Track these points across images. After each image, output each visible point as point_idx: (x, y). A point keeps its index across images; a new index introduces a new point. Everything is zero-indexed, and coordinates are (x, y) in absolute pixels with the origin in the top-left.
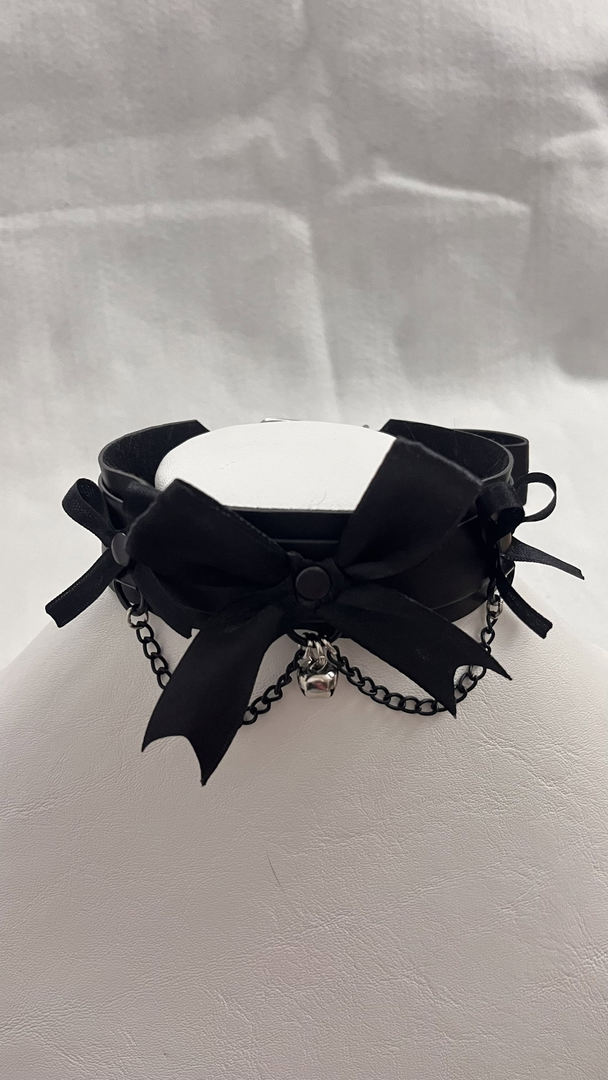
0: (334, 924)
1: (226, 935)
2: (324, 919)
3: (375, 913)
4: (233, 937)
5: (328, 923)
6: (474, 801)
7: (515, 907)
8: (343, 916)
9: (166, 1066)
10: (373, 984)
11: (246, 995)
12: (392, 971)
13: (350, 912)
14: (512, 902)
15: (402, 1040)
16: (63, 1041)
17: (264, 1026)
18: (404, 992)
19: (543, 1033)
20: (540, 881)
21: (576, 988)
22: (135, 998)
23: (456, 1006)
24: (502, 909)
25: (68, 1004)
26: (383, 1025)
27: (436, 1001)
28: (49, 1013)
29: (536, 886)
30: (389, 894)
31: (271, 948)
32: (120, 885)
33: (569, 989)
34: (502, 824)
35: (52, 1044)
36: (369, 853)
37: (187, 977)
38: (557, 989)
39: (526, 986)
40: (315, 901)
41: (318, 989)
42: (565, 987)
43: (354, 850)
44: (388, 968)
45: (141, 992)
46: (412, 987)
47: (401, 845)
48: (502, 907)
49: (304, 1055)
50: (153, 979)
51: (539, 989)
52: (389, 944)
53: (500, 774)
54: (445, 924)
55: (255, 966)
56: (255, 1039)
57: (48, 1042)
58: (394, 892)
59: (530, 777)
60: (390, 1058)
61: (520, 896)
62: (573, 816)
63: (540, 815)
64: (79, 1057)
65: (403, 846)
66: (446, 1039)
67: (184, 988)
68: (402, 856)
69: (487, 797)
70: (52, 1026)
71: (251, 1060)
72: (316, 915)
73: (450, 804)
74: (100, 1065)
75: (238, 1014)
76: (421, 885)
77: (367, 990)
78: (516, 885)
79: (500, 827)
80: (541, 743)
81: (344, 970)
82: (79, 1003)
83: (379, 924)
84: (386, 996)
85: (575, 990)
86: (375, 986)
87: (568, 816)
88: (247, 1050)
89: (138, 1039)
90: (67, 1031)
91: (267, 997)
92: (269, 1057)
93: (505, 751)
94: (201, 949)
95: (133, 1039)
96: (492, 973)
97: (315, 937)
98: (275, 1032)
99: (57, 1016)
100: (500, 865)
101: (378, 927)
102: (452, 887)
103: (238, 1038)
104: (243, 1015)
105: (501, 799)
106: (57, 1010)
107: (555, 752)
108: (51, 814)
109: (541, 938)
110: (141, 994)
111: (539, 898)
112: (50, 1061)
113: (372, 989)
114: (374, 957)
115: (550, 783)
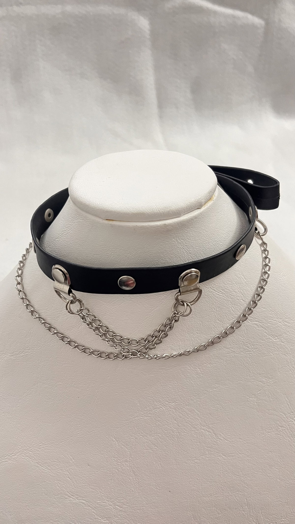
0: (168, 407)
1: (115, 412)
2: (163, 405)
3: (187, 402)
4: (119, 413)
5: (165, 407)
6: (237, 348)
7: (256, 397)
8: (172, 403)
9: (89, 470)
10: (187, 433)
11: (126, 439)
12: (196, 427)
13: (175, 401)
14: (255, 395)
15: (201, 457)
16: (40, 460)
17: (135, 452)
18: (201, 436)
19: (269, 453)
20: (269, 385)
21: (285, 433)
22: (73, 440)
23: (227, 442)
24: (249, 398)
25: (42, 443)
26: (191, 451)
27: (217, 440)
28: (32, 448)
29: (267, 387)
30: (195, 393)
31: (137, 418)
32: (63, 390)
33: (281, 433)
34: (251, 358)
35: (35, 462)
36: (184, 374)
37: (98, 431)
38: (276, 433)
39: (260, 432)
40: (158, 397)
41: (160, 435)
42: (279, 432)
43: (177, 373)
44: (194, 426)
45: (76, 438)
46: (206, 434)
47: (200, 370)
48: (250, 397)
49: (154, 465)
50: (81, 432)
51: (267, 433)
52: (195, 415)
53: (250, 335)
54: (222, 405)
55: (130, 426)
56: (131, 458)
57: (33, 461)
58: (197, 392)
59: (265, 336)
60: (195, 465)
61: (258, 392)
62: (286, 353)
63: (270, 353)
64: (48, 467)
65: (201, 371)
66: (222, 456)
67: (96, 436)
68: (201, 375)
69: (244, 346)
70: (34, 453)
71: (130, 467)
72: (159, 403)
73: (225, 350)
74: (58, 471)
75: (123, 447)
76: (210, 388)
77: (184, 436)
78: (257, 386)
79: (250, 360)
80: (271, 319)
81: (173, 427)
82: (47, 443)
83: (189, 406)
84: (193, 438)
85: (284, 434)
86: (188, 434)
87: (284, 353)
88: (127, 463)
89: (76, 458)
90: (42, 455)
91: (136, 439)
92: (137, 465)
93: (253, 324)
94: (103, 419)
95: (73, 459)
96: (244, 427)
97: (158, 413)
98: (140, 455)
99: (37, 449)
100: (249, 378)
101: (189, 408)
102: (225, 389)
103: (123, 458)
104: (125, 447)
105: (251, 347)
106: (37, 446)
107: (278, 323)
108: (27, 357)
109: (268, 410)
110: (75, 439)
111: (268, 392)
112: (34, 469)
113: (186, 435)
114: (187, 421)
115: (275, 338)
